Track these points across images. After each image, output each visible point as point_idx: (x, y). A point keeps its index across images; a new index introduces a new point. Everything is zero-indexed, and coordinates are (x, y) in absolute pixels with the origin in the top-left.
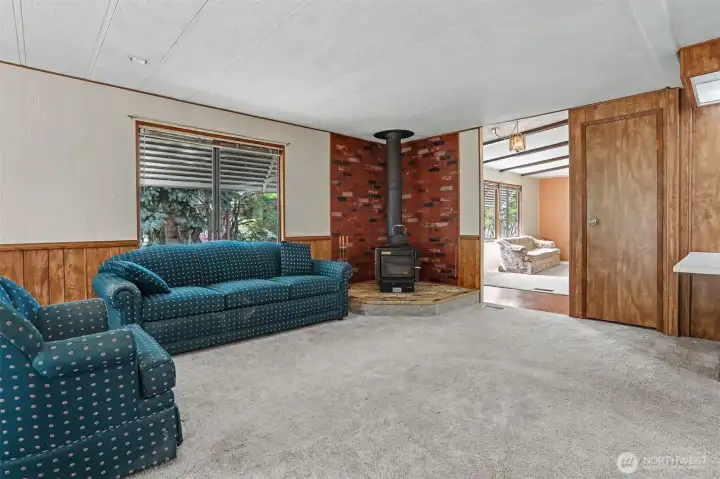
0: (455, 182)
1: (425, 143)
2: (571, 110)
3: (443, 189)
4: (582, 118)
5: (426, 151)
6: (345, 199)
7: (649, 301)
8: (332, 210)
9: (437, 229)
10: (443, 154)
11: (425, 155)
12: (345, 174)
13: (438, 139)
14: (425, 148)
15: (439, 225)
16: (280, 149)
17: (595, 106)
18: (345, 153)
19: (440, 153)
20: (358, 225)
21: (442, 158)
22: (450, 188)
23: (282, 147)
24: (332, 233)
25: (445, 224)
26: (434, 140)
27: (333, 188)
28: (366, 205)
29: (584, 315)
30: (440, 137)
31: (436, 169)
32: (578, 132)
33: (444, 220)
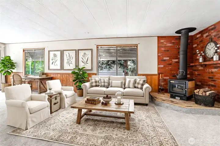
1: (206, 30)
6: (165, 60)
8: (158, 64)
9: (212, 73)
12: (165, 51)
13: (213, 27)
14: (206, 33)
16: (137, 46)
18: (165, 43)
20: (171, 70)
23: (137, 45)
24: (158, 73)
26: (211, 28)
27: (158, 56)
28: (176, 62)
30: (214, 25)
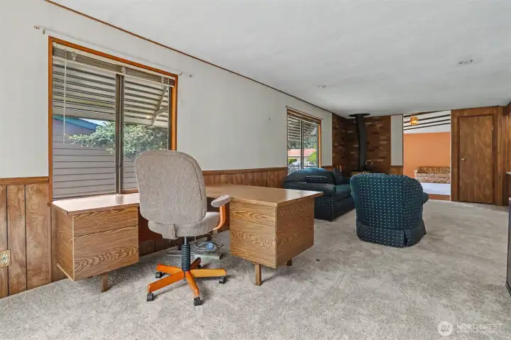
0: (389, 140)
1: (370, 119)
2: (452, 111)
3: (381, 143)
4: (458, 114)
5: (370, 123)
7: (488, 192)
9: (378, 162)
10: (380, 125)
11: (369, 125)
13: (378, 118)
15: (378, 160)
16: (320, 122)
17: (464, 110)
19: (379, 125)
21: (380, 128)
22: (385, 142)
25: (382, 160)
26: (376, 118)
29: (458, 200)
31: (377, 133)
32: (456, 121)
33: (382, 158)
